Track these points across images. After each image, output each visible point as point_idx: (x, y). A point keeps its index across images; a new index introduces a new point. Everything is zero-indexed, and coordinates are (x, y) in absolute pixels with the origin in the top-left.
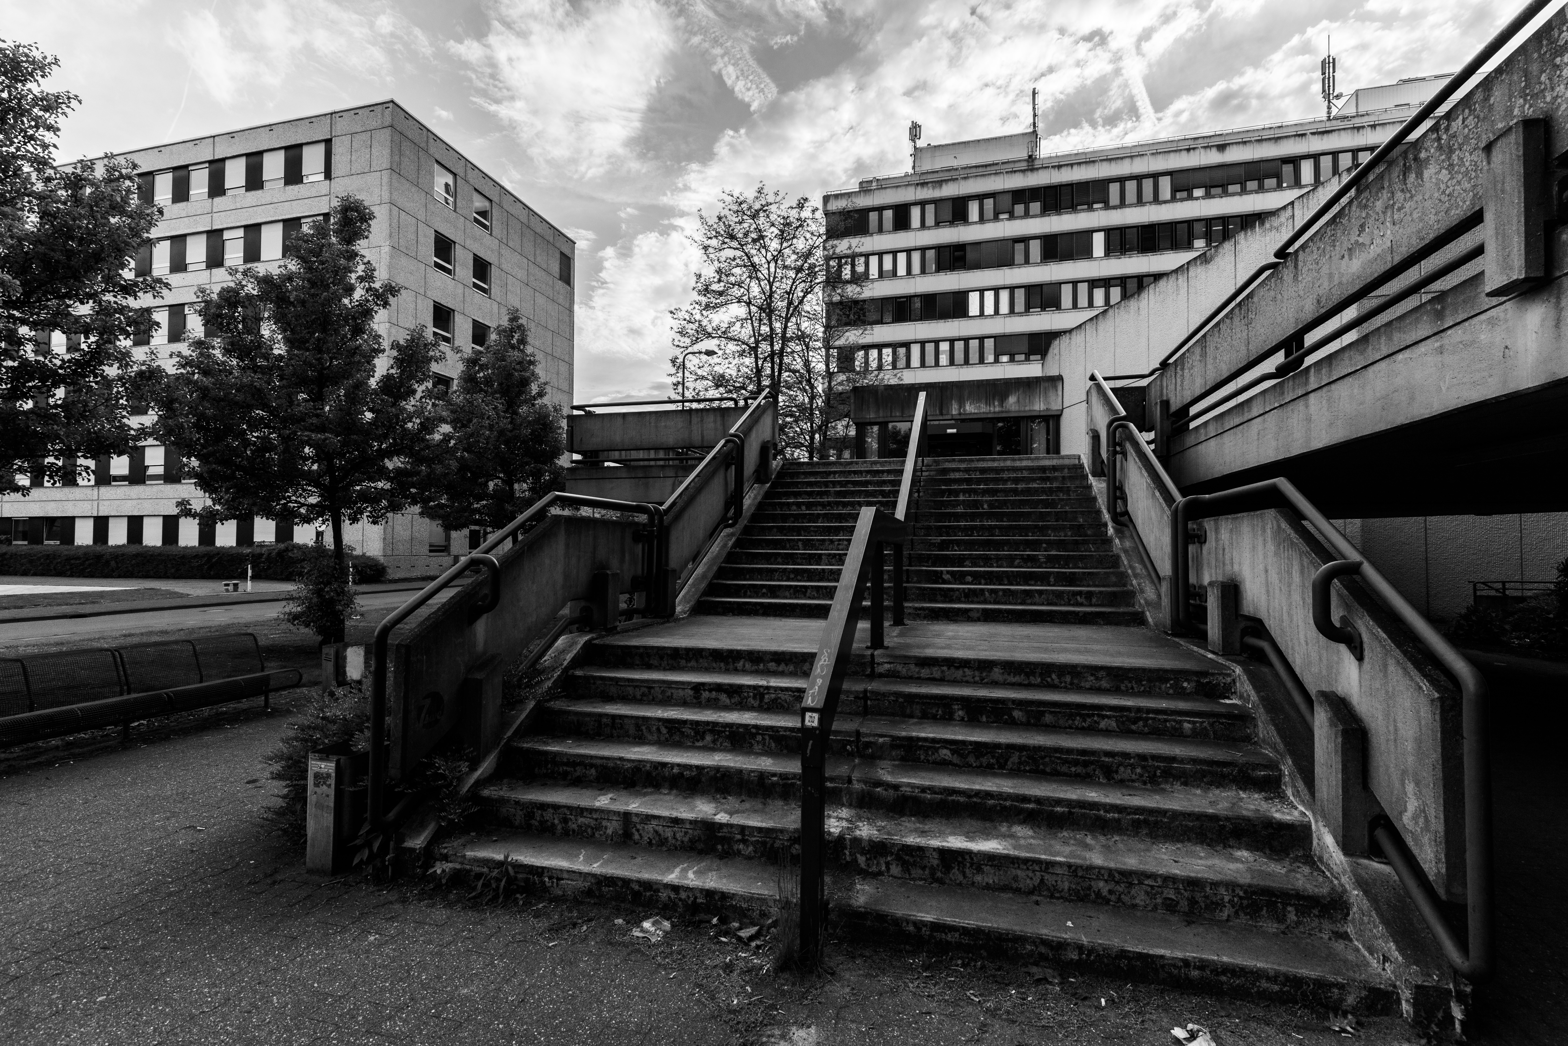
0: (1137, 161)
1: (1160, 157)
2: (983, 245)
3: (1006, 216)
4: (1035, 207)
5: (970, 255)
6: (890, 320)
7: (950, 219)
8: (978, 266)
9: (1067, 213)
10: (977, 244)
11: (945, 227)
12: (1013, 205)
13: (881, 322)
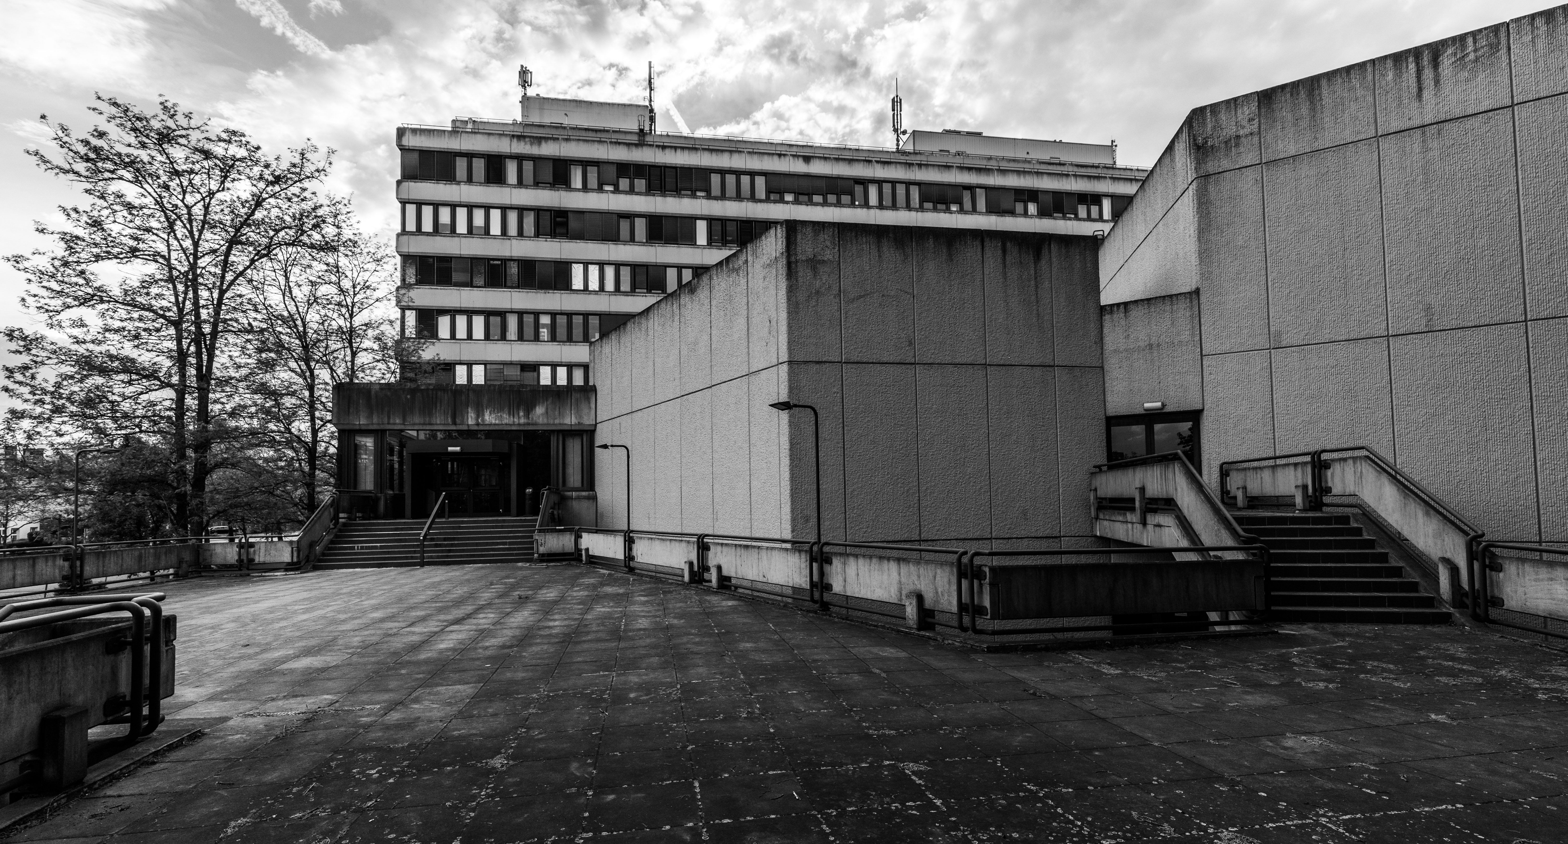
0: (736, 156)
1: (755, 157)
2: (587, 216)
3: (611, 188)
4: (641, 184)
5: (573, 224)
6: (482, 283)
7: (551, 180)
8: (580, 236)
9: (671, 196)
10: (580, 213)
11: (544, 188)
12: (618, 177)
13: (470, 284)
